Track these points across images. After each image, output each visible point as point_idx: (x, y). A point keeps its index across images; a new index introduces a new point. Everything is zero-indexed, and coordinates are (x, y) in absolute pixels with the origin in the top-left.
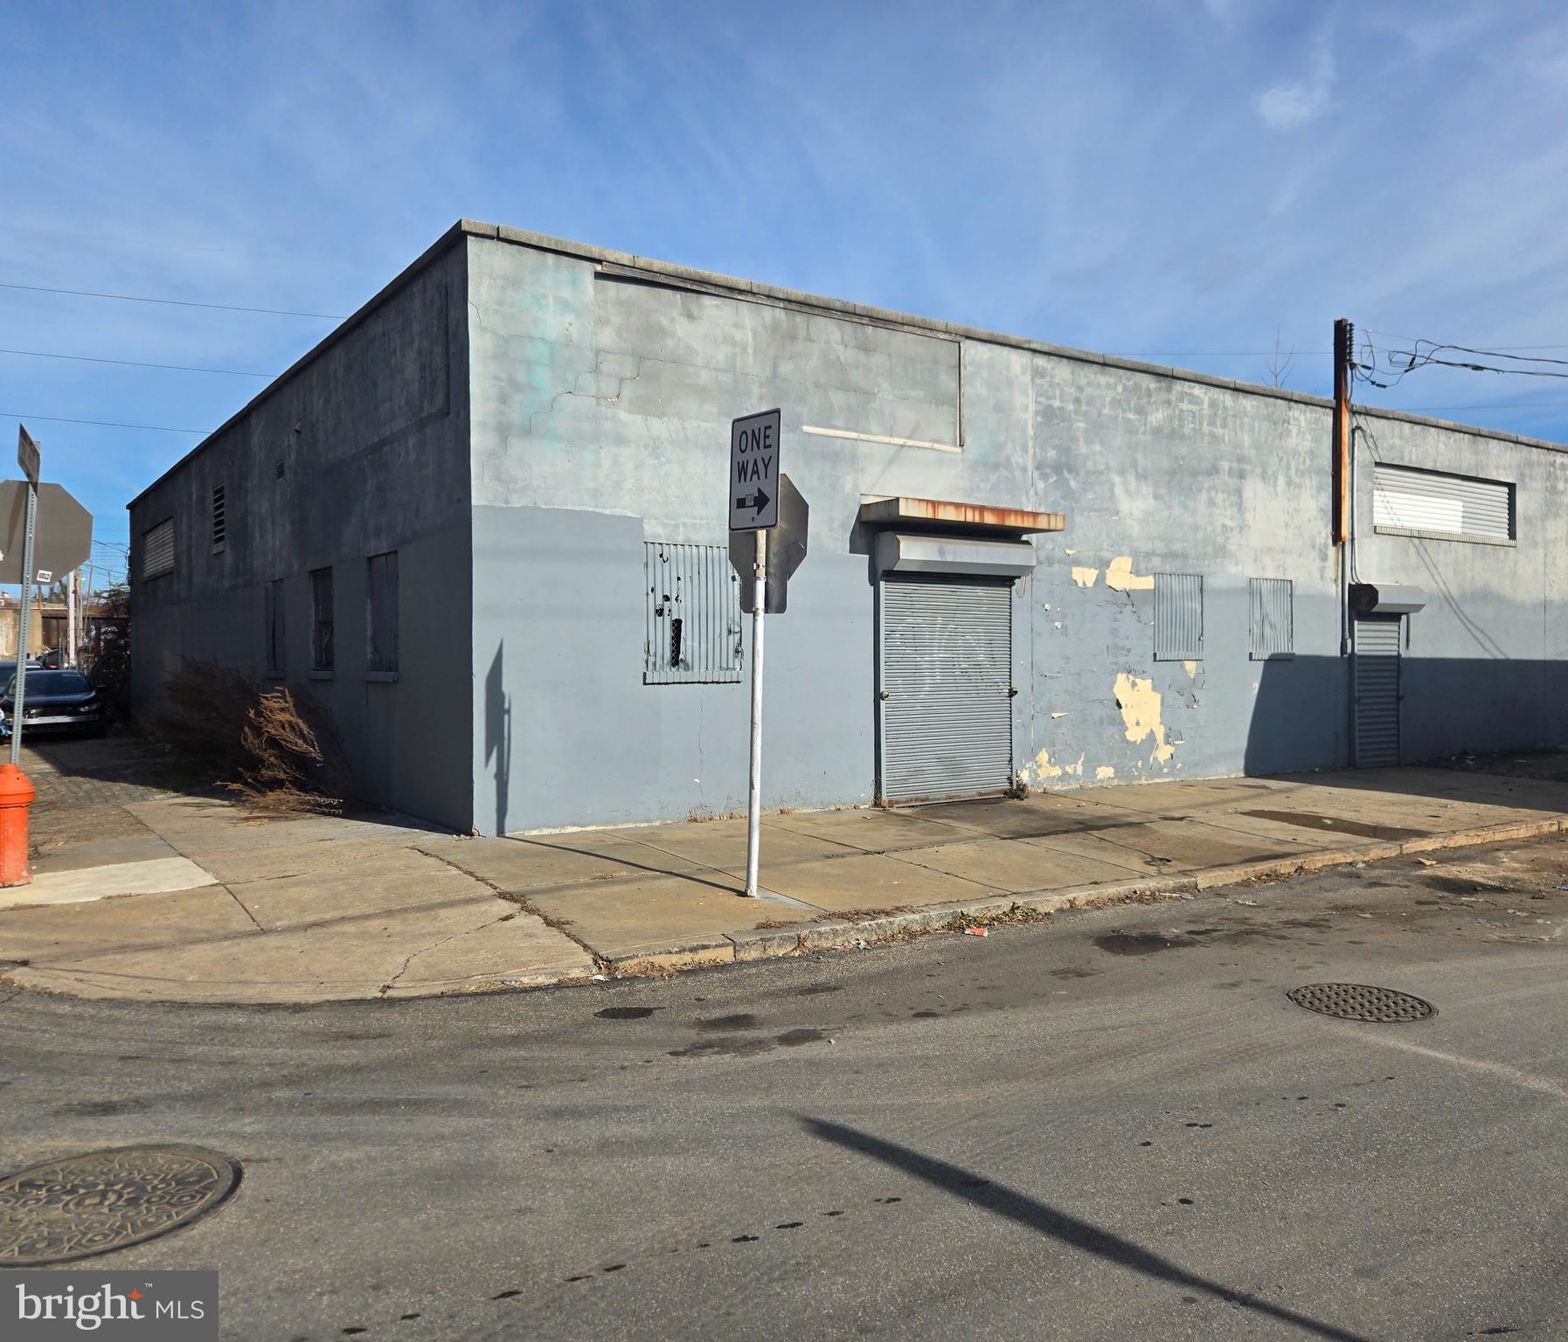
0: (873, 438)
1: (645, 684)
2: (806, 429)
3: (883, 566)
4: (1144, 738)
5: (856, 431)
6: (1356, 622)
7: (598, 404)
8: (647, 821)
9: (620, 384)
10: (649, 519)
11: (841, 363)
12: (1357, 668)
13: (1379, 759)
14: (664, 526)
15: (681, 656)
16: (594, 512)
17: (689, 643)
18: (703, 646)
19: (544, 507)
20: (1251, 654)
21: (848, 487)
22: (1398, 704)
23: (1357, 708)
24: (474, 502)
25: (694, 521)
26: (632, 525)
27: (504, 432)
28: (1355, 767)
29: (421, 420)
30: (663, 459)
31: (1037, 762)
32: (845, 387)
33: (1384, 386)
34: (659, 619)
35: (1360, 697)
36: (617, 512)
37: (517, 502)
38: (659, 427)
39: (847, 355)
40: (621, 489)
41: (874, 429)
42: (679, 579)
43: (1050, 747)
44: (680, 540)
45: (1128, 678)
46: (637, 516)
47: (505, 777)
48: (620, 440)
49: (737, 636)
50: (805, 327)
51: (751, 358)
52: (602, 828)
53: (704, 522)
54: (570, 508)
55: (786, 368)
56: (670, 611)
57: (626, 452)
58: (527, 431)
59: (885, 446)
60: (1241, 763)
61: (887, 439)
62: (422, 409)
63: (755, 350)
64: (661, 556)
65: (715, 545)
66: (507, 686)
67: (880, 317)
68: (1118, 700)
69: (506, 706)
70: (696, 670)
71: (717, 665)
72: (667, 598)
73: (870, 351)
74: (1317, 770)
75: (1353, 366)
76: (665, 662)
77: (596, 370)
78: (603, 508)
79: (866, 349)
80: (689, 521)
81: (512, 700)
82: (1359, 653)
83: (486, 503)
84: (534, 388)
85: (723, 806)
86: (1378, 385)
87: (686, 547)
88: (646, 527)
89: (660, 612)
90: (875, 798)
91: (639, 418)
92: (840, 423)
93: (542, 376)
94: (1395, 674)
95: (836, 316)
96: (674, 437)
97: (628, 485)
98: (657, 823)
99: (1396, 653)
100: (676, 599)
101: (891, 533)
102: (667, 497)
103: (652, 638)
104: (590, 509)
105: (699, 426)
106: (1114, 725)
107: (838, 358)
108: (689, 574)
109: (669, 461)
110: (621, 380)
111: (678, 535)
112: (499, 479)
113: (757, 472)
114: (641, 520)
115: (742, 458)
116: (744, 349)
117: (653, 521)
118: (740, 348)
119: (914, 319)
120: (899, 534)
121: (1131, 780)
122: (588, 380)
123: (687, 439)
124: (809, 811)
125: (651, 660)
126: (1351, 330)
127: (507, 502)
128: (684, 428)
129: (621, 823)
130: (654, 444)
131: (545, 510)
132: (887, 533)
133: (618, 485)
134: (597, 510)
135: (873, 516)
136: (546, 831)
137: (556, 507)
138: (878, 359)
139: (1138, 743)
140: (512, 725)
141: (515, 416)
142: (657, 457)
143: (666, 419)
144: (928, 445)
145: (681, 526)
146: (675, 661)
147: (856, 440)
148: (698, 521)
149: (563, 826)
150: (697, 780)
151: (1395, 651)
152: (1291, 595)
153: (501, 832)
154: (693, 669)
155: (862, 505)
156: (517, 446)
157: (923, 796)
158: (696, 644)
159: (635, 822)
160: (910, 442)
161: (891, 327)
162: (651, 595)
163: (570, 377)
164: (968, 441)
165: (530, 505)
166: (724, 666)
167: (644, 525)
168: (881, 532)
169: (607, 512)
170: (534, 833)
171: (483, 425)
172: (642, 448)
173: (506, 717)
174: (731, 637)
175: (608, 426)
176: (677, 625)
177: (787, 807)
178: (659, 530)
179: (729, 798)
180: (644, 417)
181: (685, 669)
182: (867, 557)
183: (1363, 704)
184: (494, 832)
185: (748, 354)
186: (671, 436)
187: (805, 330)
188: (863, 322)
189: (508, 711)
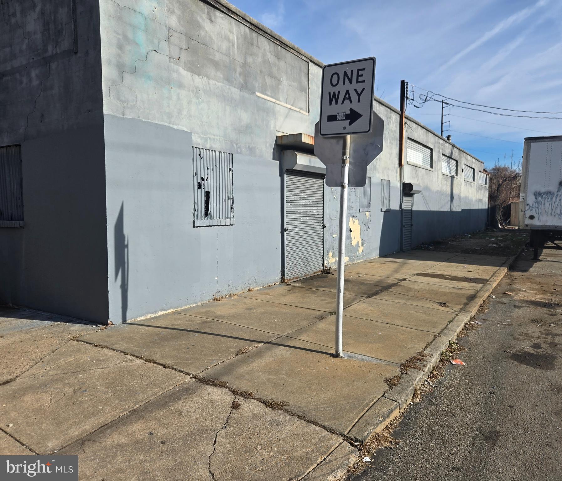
0: (280, 103)
1: (194, 227)
2: (258, 94)
3: (286, 167)
4: (356, 244)
5: (275, 99)
6: (404, 197)
7: (170, 61)
8: (195, 303)
9: (180, 51)
10: (195, 134)
11: (270, 63)
12: (404, 214)
13: (407, 248)
14: (201, 138)
15: (209, 212)
16: (168, 126)
17: (212, 204)
18: (218, 206)
19: (143, 120)
20: (381, 209)
21: (272, 126)
22: (411, 227)
23: (404, 229)
24: (105, 112)
25: (214, 137)
26: (187, 135)
27: (121, 68)
28: (403, 251)
29: (44, 58)
30: (200, 100)
31: (329, 257)
32: (271, 75)
33: (418, 108)
34: (199, 190)
35: (405, 225)
36: (180, 127)
37: (129, 115)
38: (199, 81)
39: (271, 58)
40: (181, 114)
41: (281, 99)
42: (208, 168)
43: (332, 250)
44: (208, 147)
45: (353, 220)
46: (189, 131)
47: (126, 287)
48: (181, 85)
49: (232, 200)
50: (256, 40)
51: (236, 50)
52: (175, 310)
53: (218, 138)
54: (157, 122)
55: (250, 60)
56: (204, 186)
57: (183, 93)
58: (134, 71)
59: (284, 108)
60: (378, 252)
61: (285, 105)
62: (46, 51)
63: (238, 47)
64: (200, 155)
65: (222, 151)
66: (127, 231)
67: (284, 42)
68: (350, 229)
69: (126, 243)
70: (215, 219)
71: (224, 216)
72: (202, 179)
73: (279, 59)
74: (394, 253)
75: (407, 98)
76: (202, 215)
77: (168, 40)
78: (173, 124)
79: (278, 57)
80: (212, 137)
81: (129, 238)
82: (405, 209)
83: (112, 113)
84: (137, 44)
85: (227, 290)
86: (416, 107)
87: (211, 151)
88: (193, 138)
89: (199, 186)
90: (281, 279)
91: (189, 74)
92: (269, 93)
93: (141, 37)
94: (410, 216)
95: (268, 37)
96: (205, 88)
97: (185, 112)
98: (199, 304)
99: (411, 209)
100: (207, 180)
101: (292, 150)
102: (202, 122)
103: (196, 201)
104: (167, 124)
105: (215, 84)
106: (349, 239)
107: (268, 59)
108: (212, 166)
109: (203, 101)
110: (181, 49)
111: (207, 144)
112: (119, 99)
113: (350, 98)
114: (190, 134)
115: (332, 90)
116: (233, 45)
117: (196, 135)
118: (232, 44)
119: (295, 46)
120: (297, 152)
121: (353, 262)
122: (164, 44)
123: (211, 91)
124: (259, 288)
125: (196, 213)
126: (407, 84)
127: (123, 114)
128: (209, 84)
129: (184, 306)
130: (196, 90)
131: (145, 122)
132: (290, 151)
133: (180, 111)
134: (171, 125)
135: (284, 142)
136: (148, 316)
137: (150, 121)
138: (282, 64)
139: (355, 246)
140: (129, 255)
141: (127, 59)
142: (198, 98)
143: (201, 77)
144: (298, 110)
145: (208, 139)
146: (207, 214)
147: (275, 103)
148: (216, 137)
149: (156, 312)
150: (216, 278)
151: (410, 208)
152: (390, 186)
153: (124, 321)
154: (214, 219)
155: (277, 137)
156: (128, 79)
157: (297, 276)
158: (215, 205)
159: (190, 304)
160: (293, 108)
161: (287, 49)
162: (195, 177)
163: (156, 41)
164: (311, 110)
165: (136, 118)
166: (227, 216)
167: (192, 136)
168: (285, 150)
169: (175, 127)
170: (142, 318)
171: (109, 62)
172: (191, 92)
173: (126, 250)
174: (229, 201)
175: (175, 75)
176: (207, 193)
177: (251, 287)
178: (199, 141)
179: (229, 286)
180: (191, 73)
181: (210, 218)
182: (278, 162)
183: (405, 227)
184: (120, 321)
185: (235, 48)
186: (204, 88)
187: (256, 42)
188: (277, 43)
189: (127, 246)
